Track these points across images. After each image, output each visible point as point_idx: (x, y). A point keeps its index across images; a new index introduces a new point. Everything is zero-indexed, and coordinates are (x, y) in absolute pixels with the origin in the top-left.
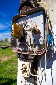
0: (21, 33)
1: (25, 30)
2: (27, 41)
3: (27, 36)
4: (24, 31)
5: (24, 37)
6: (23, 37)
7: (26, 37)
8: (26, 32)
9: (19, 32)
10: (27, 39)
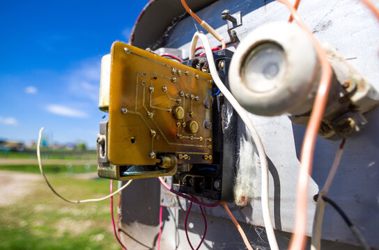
0: (188, 130)
1: (223, 99)
2: (239, 193)
3: (245, 150)
4: (218, 104)
5: (218, 155)
6: (209, 157)
7: (236, 157)
8: (235, 114)
9: (174, 115)
10: (243, 178)
